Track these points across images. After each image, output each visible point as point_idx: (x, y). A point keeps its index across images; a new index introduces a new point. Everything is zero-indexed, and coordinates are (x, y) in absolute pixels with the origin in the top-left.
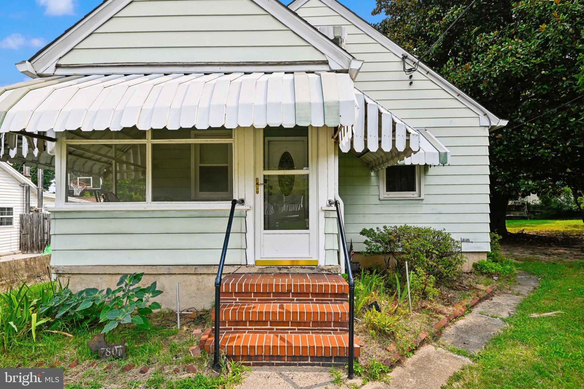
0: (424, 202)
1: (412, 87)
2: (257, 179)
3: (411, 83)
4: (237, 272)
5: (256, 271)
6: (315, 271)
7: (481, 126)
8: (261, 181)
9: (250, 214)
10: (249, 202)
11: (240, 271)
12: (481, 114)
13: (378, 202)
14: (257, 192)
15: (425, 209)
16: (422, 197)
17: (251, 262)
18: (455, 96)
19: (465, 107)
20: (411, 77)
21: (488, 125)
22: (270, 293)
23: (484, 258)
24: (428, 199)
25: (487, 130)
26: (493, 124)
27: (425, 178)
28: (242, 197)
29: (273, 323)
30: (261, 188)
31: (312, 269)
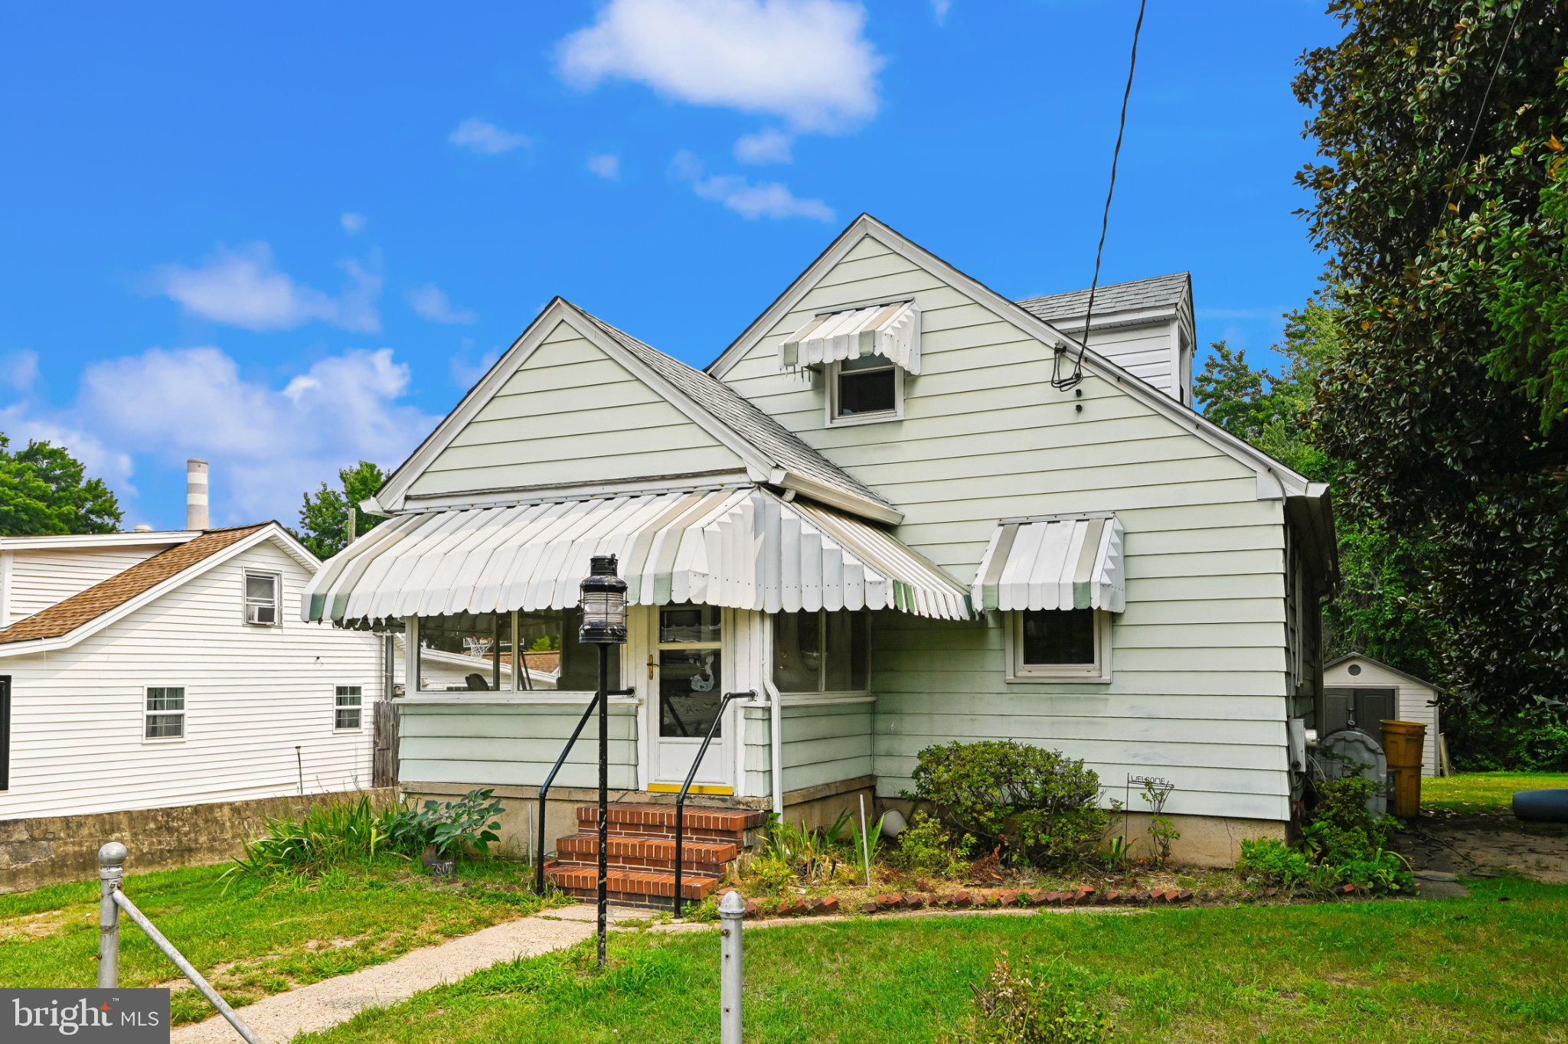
0: (1112, 690)
1: (1083, 417)
2: (651, 657)
3: (1079, 408)
4: (623, 800)
5: (647, 800)
6: (729, 805)
7: (1259, 500)
8: (657, 660)
9: (642, 710)
10: (641, 692)
11: (625, 799)
12: (1261, 471)
13: (1004, 688)
14: (651, 677)
15: (1114, 706)
16: (1106, 678)
17: (643, 787)
18: (1192, 429)
19: (1217, 453)
20: (1079, 393)
21: (1280, 495)
22: (638, 825)
23: (1280, 834)
24: (1122, 683)
25: (1279, 508)
26: (1293, 492)
27: (1113, 633)
28: (631, 685)
29: (627, 860)
30: (656, 671)
31: (724, 800)
